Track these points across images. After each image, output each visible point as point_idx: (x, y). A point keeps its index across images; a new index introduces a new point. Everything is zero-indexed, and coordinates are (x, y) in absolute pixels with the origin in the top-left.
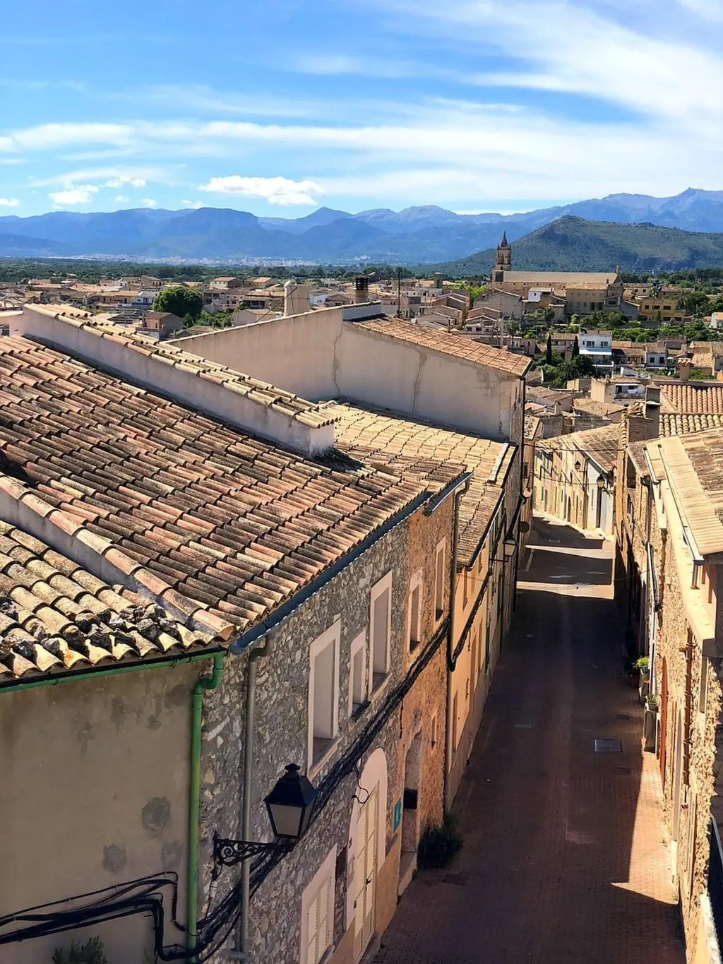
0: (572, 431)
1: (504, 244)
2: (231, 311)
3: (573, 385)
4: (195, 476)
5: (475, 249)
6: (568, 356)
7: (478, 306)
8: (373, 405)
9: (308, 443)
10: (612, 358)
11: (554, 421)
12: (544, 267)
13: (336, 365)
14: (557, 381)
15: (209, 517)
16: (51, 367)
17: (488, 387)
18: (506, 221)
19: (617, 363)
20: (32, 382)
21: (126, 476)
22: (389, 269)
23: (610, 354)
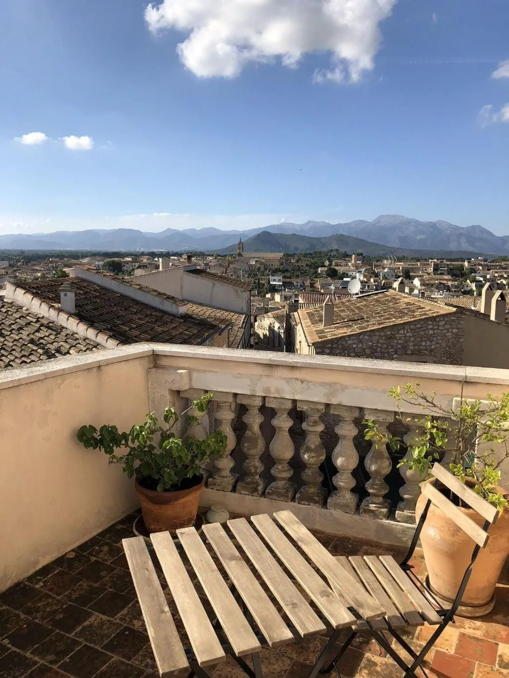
0: (268, 312)
1: (240, 242)
2: (134, 269)
3: (268, 296)
4: (143, 322)
5: (229, 244)
6: (266, 285)
7: (232, 266)
8: (195, 302)
9: (178, 311)
10: (283, 285)
11: (261, 310)
12: (257, 250)
13: (182, 287)
14: (262, 294)
15: (149, 334)
16: (87, 287)
17: (237, 295)
18: (241, 233)
19: (284, 287)
20: (82, 292)
21: (120, 322)
22: (196, 252)
23: (282, 283)
